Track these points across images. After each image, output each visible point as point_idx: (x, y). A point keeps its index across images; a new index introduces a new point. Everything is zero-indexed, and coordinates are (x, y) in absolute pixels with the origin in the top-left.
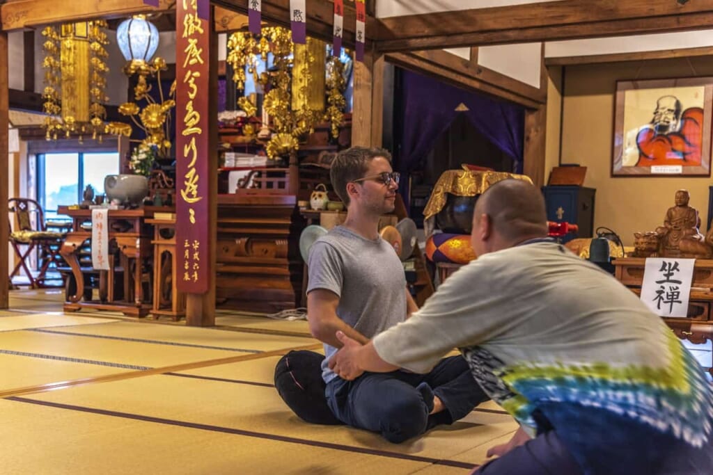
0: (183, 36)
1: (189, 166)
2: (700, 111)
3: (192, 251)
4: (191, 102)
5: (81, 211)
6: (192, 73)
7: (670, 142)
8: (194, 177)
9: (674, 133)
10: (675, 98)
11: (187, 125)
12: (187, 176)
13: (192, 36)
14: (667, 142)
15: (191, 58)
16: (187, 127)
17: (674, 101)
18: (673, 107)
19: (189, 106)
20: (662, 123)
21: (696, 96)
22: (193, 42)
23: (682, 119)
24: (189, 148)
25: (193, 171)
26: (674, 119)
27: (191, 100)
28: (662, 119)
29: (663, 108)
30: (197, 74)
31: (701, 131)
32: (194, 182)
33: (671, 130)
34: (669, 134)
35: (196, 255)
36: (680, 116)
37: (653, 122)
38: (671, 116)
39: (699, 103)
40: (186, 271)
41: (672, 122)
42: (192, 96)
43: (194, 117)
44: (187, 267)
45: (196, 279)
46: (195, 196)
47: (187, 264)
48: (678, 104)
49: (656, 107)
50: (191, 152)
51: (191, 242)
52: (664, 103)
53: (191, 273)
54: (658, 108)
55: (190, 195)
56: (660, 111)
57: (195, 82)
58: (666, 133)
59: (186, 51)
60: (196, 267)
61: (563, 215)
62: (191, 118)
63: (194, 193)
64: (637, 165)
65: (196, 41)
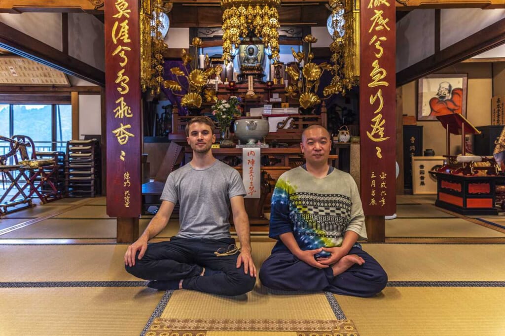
0: (369, 7)
1: (375, 113)
2: (461, 90)
3: (378, 181)
4: (376, 61)
5: (222, 149)
6: (378, 37)
7: (446, 104)
8: (381, 121)
9: (448, 100)
10: (448, 83)
11: (373, 78)
12: (373, 120)
13: (379, 8)
14: (445, 104)
15: (377, 25)
16: (374, 80)
17: (448, 85)
18: (447, 87)
19: (375, 64)
20: (442, 95)
21: (459, 83)
22: (378, 13)
23: (452, 93)
24: (376, 97)
25: (380, 116)
26: (448, 93)
27: (377, 59)
28: (442, 93)
29: (443, 88)
30: (383, 38)
31: (461, 99)
32: (381, 125)
33: (446, 98)
34: (446, 100)
35: (383, 185)
36: (451, 92)
37: (438, 94)
38: (447, 92)
39: (461, 86)
40: (373, 197)
41: (447, 95)
42: (378, 56)
43: (381, 73)
44: (373, 194)
45: (384, 203)
46: (382, 136)
47: (373, 192)
48: (450, 86)
49: (439, 87)
50: (378, 100)
51: (378, 174)
52: (443, 85)
53: (378, 198)
54: (440, 88)
55: (377, 136)
56: (441, 89)
57: (381, 45)
58: (444, 100)
59: (372, 19)
60: (384, 194)
61: (414, 141)
62: (377, 74)
63: (381, 134)
64: (430, 115)
65: (381, 12)
